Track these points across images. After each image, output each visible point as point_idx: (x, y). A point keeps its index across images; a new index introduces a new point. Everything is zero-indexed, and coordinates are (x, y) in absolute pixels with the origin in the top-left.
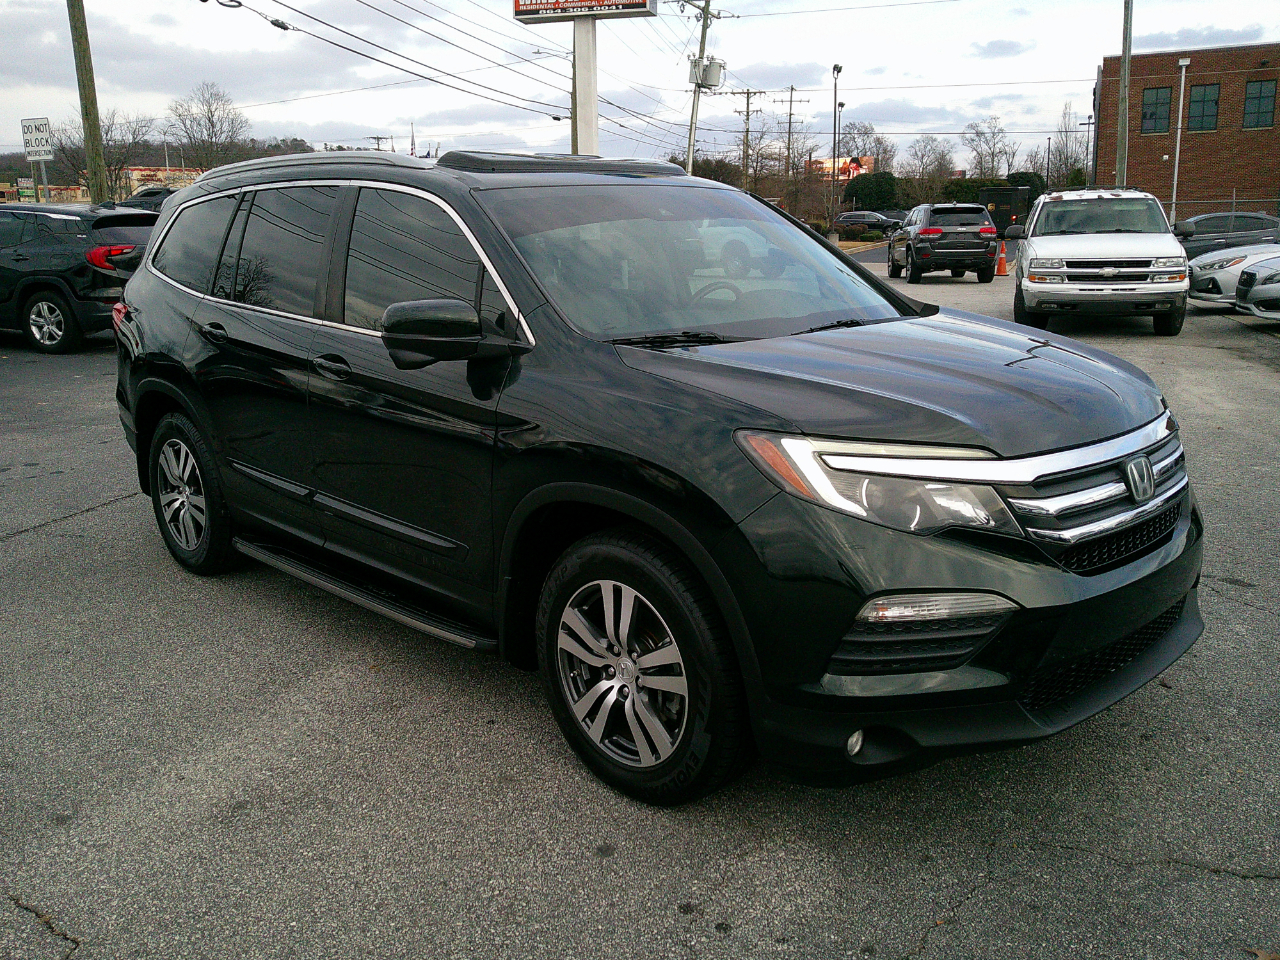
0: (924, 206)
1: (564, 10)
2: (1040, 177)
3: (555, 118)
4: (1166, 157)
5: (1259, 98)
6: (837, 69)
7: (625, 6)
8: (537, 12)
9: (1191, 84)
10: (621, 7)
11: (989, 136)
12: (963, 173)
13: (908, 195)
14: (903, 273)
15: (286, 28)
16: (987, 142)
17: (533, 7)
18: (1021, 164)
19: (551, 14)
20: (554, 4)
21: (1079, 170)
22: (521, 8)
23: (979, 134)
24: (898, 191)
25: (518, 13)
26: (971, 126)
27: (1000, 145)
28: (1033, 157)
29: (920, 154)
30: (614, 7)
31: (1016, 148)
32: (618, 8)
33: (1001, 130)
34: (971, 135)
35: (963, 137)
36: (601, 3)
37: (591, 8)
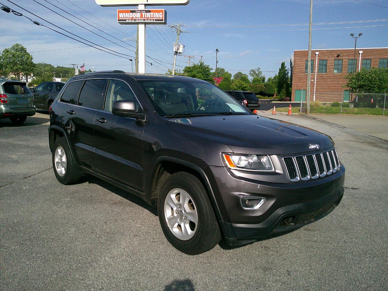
3: (130, 60)
4: (312, 80)
5: (338, 64)
6: (217, 50)
7: (156, 20)
8: (126, 20)
9: (319, 60)
10: (154, 20)
11: (257, 73)
15: (39, 25)
16: (256, 75)
17: (124, 19)
18: (267, 81)
19: (130, 21)
20: (132, 18)
22: (120, 19)
25: (119, 20)
27: (260, 76)
28: (269, 80)
30: (152, 20)
31: (265, 76)
32: (154, 21)
33: (261, 72)
34: (252, 72)
35: (250, 73)
36: (148, 19)
37: (144, 20)
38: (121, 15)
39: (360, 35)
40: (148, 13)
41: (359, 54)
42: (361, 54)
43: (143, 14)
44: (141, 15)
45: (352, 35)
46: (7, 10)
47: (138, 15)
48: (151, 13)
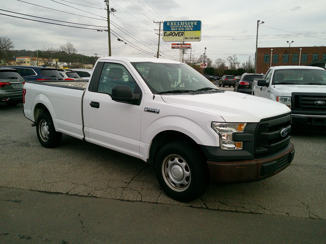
0: (225, 76)
1: (179, 48)
2: (245, 70)
3: (155, 56)
4: (268, 67)
5: (286, 57)
6: (206, 48)
7: (187, 48)
8: (175, 48)
9: (273, 54)
11: (233, 59)
12: (227, 67)
13: (217, 73)
14: (221, 86)
16: (233, 61)
18: (241, 66)
21: (252, 69)
23: (231, 59)
24: (215, 71)
25: (172, 48)
26: (230, 57)
27: (236, 61)
28: (244, 64)
29: (218, 63)
31: (240, 62)
33: (237, 58)
34: (229, 59)
35: (227, 59)
36: (184, 47)
37: (182, 48)
38: (173, 46)
39: (292, 42)
40: (184, 45)
41: (300, 50)
42: (301, 51)
43: (182, 45)
44: (181, 46)
45: (288, 42)
46: (119, 40)
47: (180, 46)
48: (186, 45)
